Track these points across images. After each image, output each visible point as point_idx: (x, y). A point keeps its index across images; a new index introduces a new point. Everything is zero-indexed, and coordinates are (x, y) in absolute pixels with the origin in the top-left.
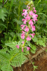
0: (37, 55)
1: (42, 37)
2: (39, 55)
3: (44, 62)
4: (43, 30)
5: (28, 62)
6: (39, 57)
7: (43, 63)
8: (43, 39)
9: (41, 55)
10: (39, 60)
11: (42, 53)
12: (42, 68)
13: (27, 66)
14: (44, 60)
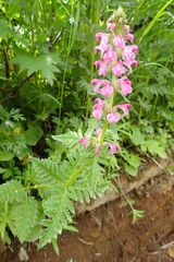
0: (141, 182)
1: (156, 132)
2: (149, 181)
3: (163, 203)
4: (158, 113)
5: (119, 200)
6: (148, 187)
7: (159, 204)
8: (158, 137)
9: (152, 181)
10: (148, 195)
11: (157, 177)
12: (157, 218)
13: (115, 210)
14: (164, 196)
